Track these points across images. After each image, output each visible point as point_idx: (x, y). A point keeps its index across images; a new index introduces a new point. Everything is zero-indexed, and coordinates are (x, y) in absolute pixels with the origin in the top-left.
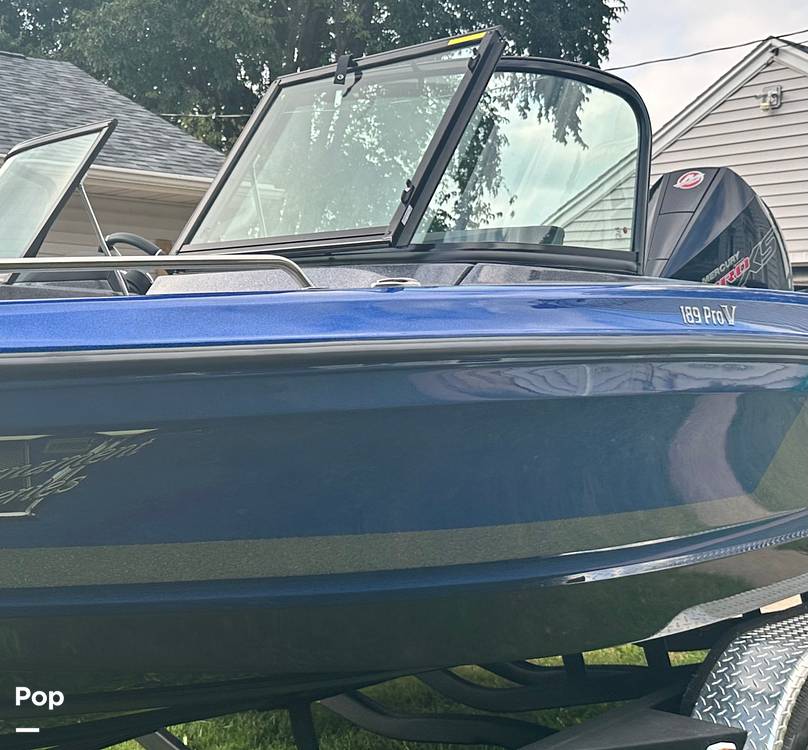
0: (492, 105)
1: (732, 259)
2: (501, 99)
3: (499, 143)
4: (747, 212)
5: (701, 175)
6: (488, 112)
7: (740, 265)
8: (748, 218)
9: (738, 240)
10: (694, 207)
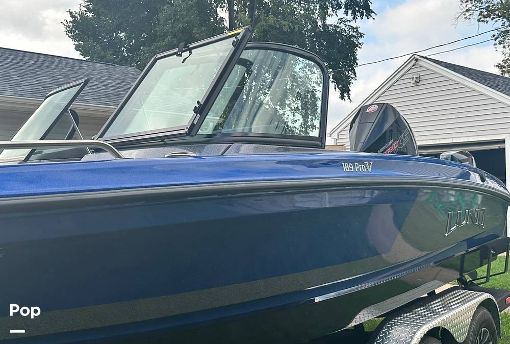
0: (312, 85)
1: (390, 142)
2: (316, 83)
3: (317, 100)
4: (396, 121)
5: (377, 107)
6: (311, 88)
7: (394, 145)
8: (397, 126)
9: (395, 135)
10: (374, 120)
